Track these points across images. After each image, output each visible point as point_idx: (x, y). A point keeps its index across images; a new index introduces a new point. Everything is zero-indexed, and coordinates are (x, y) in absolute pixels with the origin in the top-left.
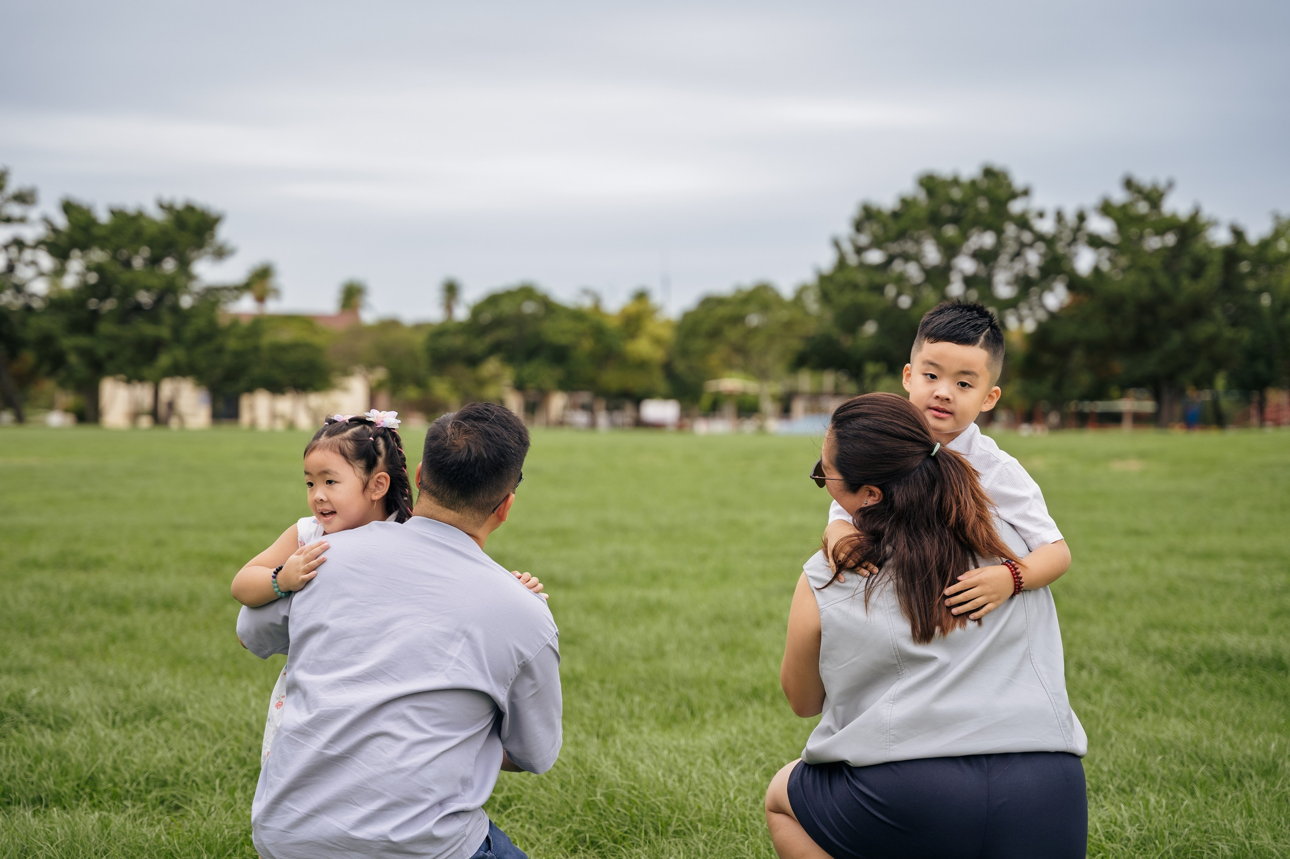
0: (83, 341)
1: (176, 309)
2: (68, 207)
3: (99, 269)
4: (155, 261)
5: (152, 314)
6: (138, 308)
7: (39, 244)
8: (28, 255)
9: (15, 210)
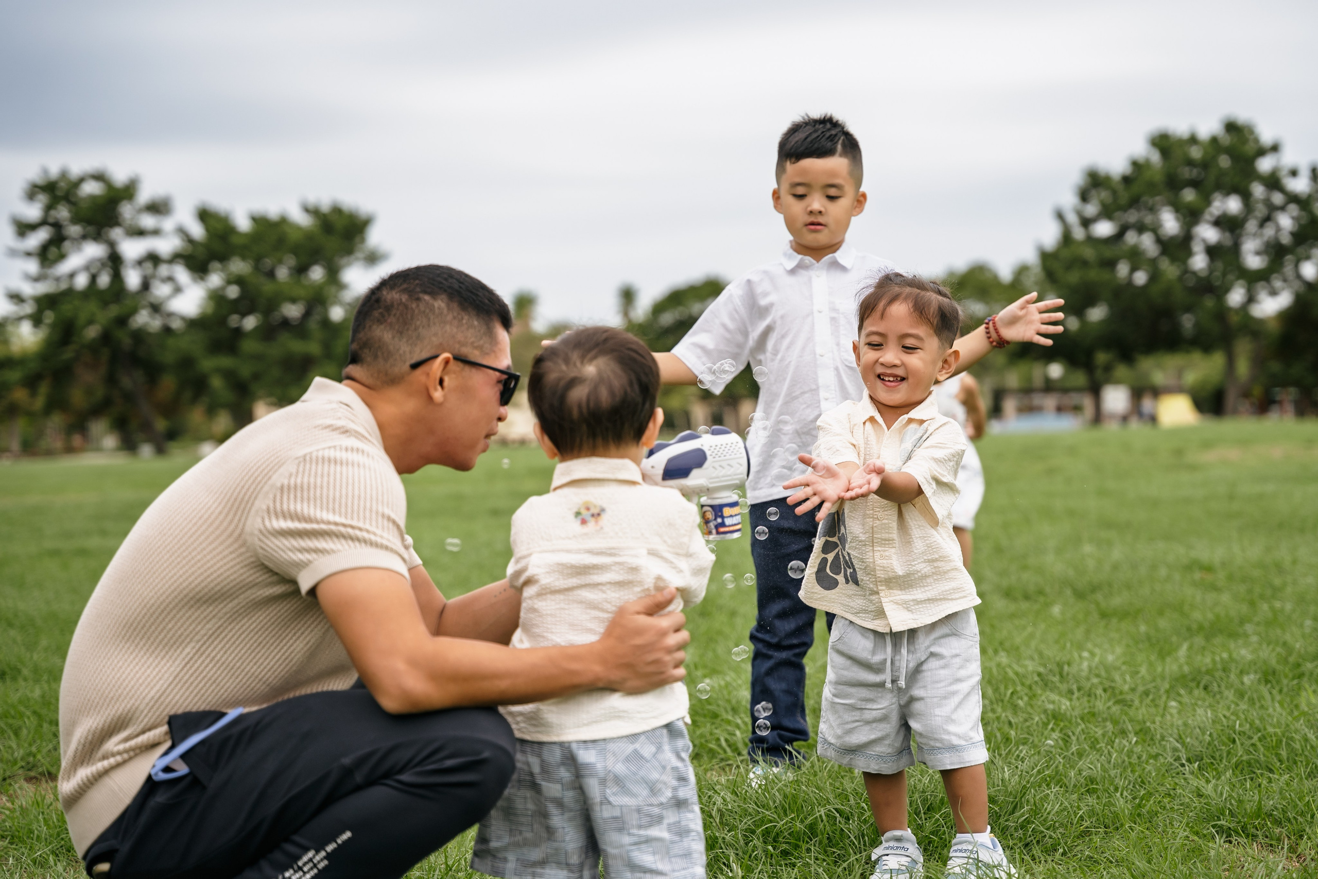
0: (225, 362)
1: (326, 323)
2: (204, 215)
3: (239, 281)
4: (301, 270)
5: (298, 329)
6: (285, 323)
7: (176, 257)
8: (164, 270)
9: (148, 221)
